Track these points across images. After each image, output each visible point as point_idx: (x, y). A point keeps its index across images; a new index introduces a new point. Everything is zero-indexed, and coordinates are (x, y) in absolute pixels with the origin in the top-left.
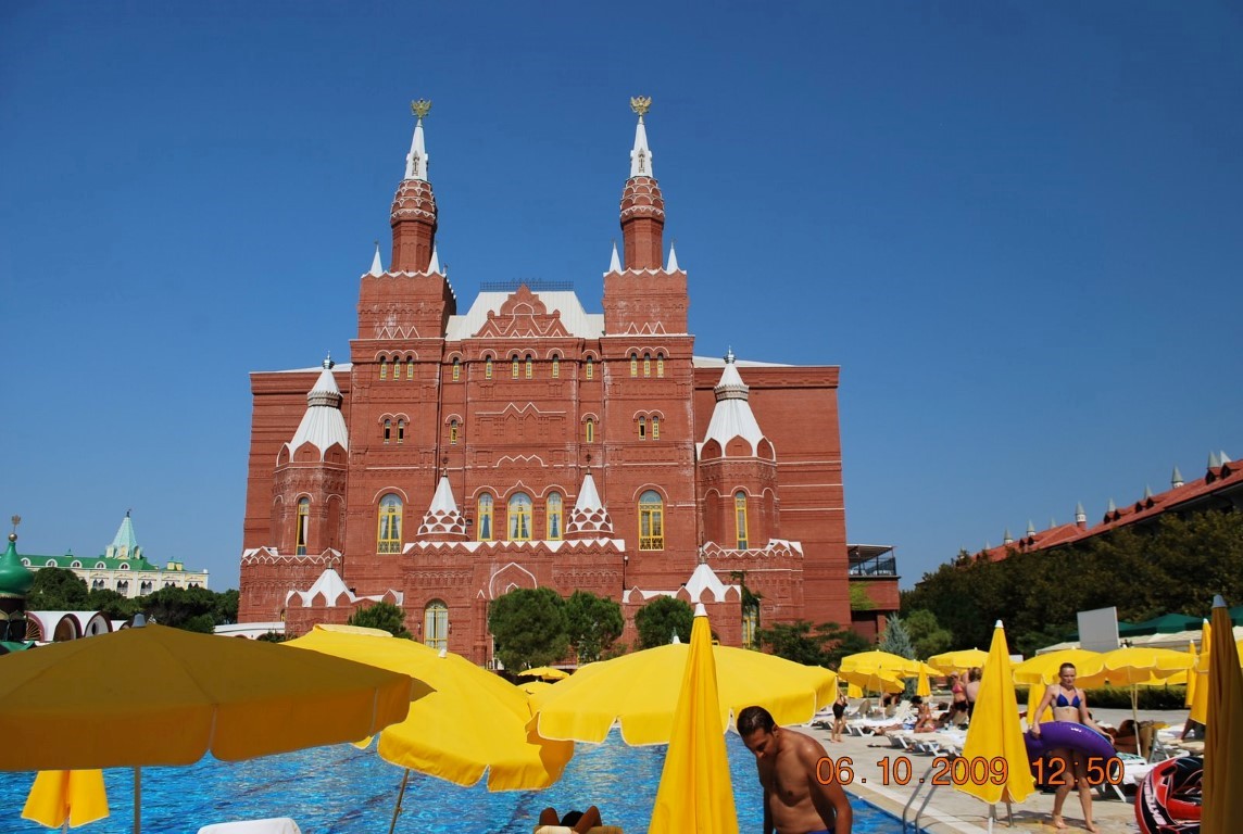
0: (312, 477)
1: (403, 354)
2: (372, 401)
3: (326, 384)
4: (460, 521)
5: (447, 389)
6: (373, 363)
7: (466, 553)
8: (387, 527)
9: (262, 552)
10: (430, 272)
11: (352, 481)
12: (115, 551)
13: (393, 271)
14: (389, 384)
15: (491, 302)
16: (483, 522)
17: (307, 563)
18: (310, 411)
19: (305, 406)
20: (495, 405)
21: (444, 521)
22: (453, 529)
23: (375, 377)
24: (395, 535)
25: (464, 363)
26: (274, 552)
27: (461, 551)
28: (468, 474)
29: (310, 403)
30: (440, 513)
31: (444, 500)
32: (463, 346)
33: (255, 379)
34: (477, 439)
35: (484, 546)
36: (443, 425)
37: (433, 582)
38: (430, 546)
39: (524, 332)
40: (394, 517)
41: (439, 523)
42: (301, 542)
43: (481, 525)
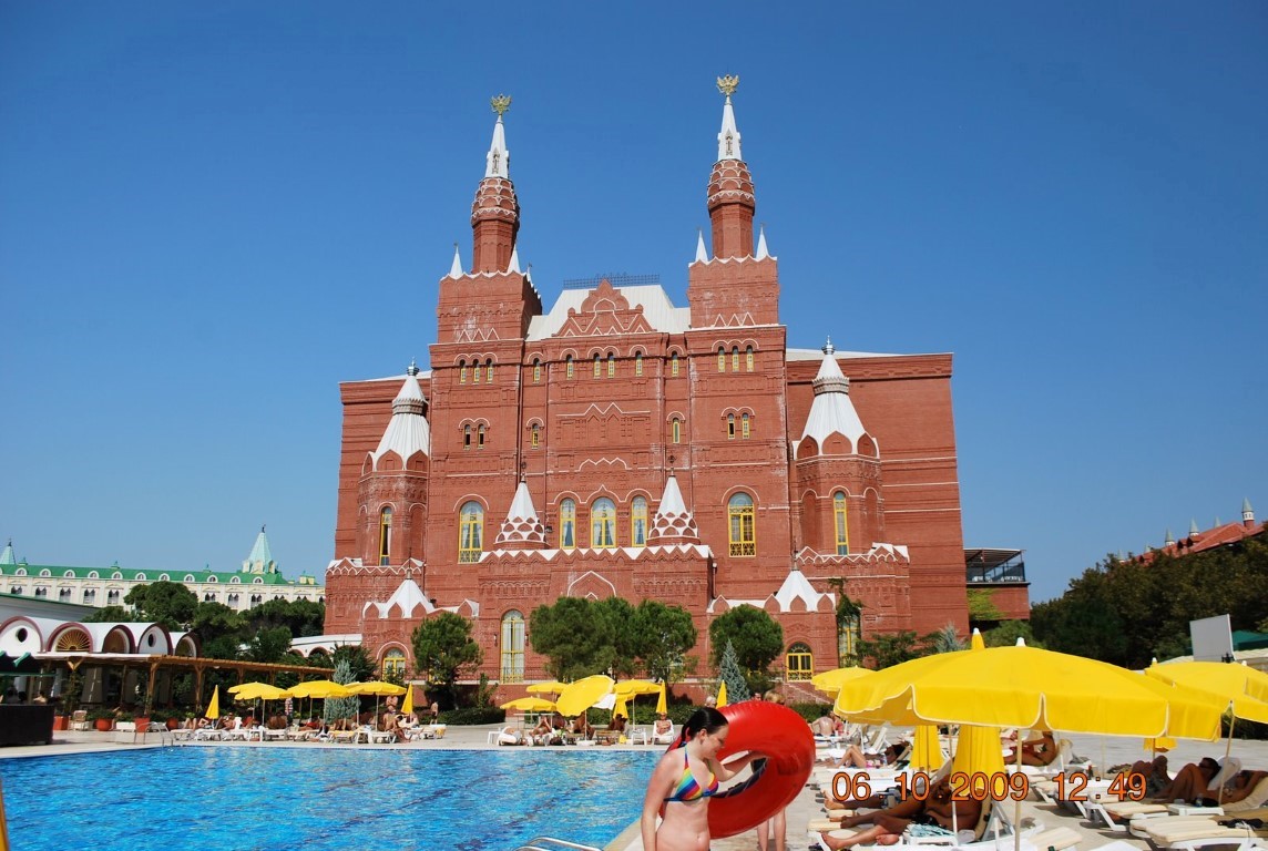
0: (394, 486)
1: (482, 357)
2: (452, 406)
3: (410, 391)
4: (538, 529)
5: (527, 391)
6: (453, 367)
7: (543, 561)
8: (468, 536)
9: (345, 563)
10: (509, 271)
11: (432, 489)
12: (251, 566)
13: (472, 273)
14: (470, 388)
15: (574, 299)
16: (566, 529)
17: (389, 574)
18: (395, 419)
19: (390, 414)
20: (578, 406)
21: (521, 528)
22: (531, 537)
23: (454, 383)
24: (476, 544)
25: (544, 365)
26: (358, 563)
27: (537, 560)
28: (550, 478)
29: (395, 411)
30: (517, 520)
31: (522, 506)
32: (543, 346)
33: (345, 388)
34: (558, 442)
35: (561, 554)
36: (524, 429)
37: (509, 592)
38: (506, 554)
39: (605, 329)
40: (475, 525)
41: (516, 530)
42: (385, 552)
43: (563, 532)
